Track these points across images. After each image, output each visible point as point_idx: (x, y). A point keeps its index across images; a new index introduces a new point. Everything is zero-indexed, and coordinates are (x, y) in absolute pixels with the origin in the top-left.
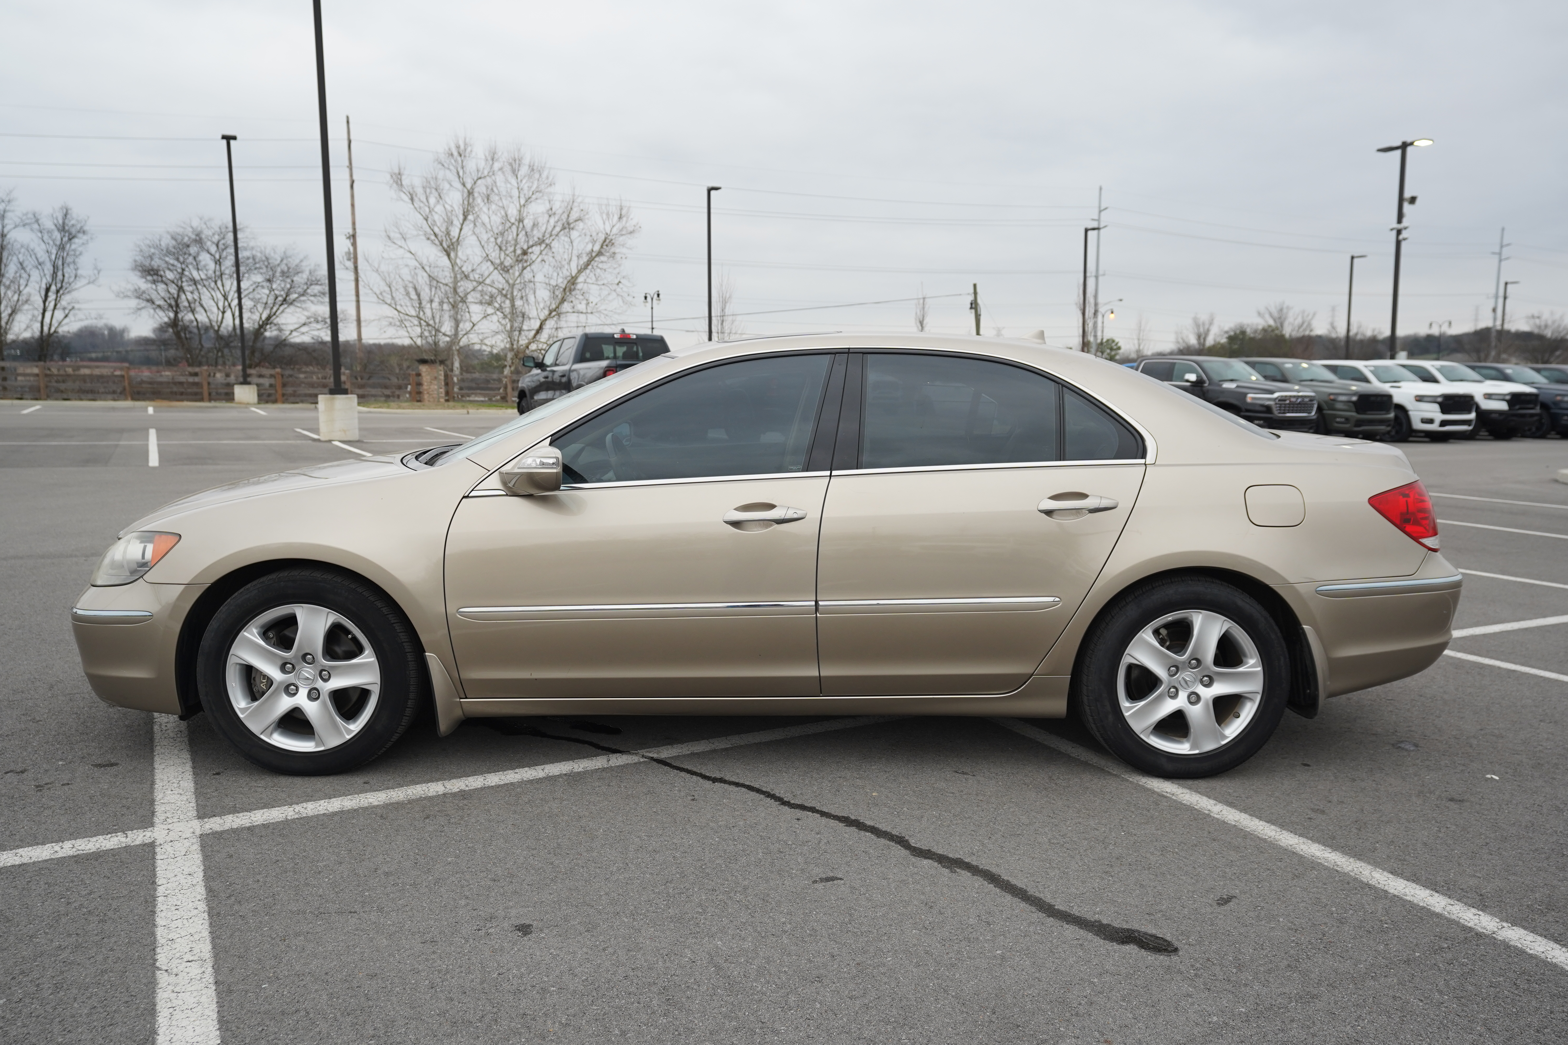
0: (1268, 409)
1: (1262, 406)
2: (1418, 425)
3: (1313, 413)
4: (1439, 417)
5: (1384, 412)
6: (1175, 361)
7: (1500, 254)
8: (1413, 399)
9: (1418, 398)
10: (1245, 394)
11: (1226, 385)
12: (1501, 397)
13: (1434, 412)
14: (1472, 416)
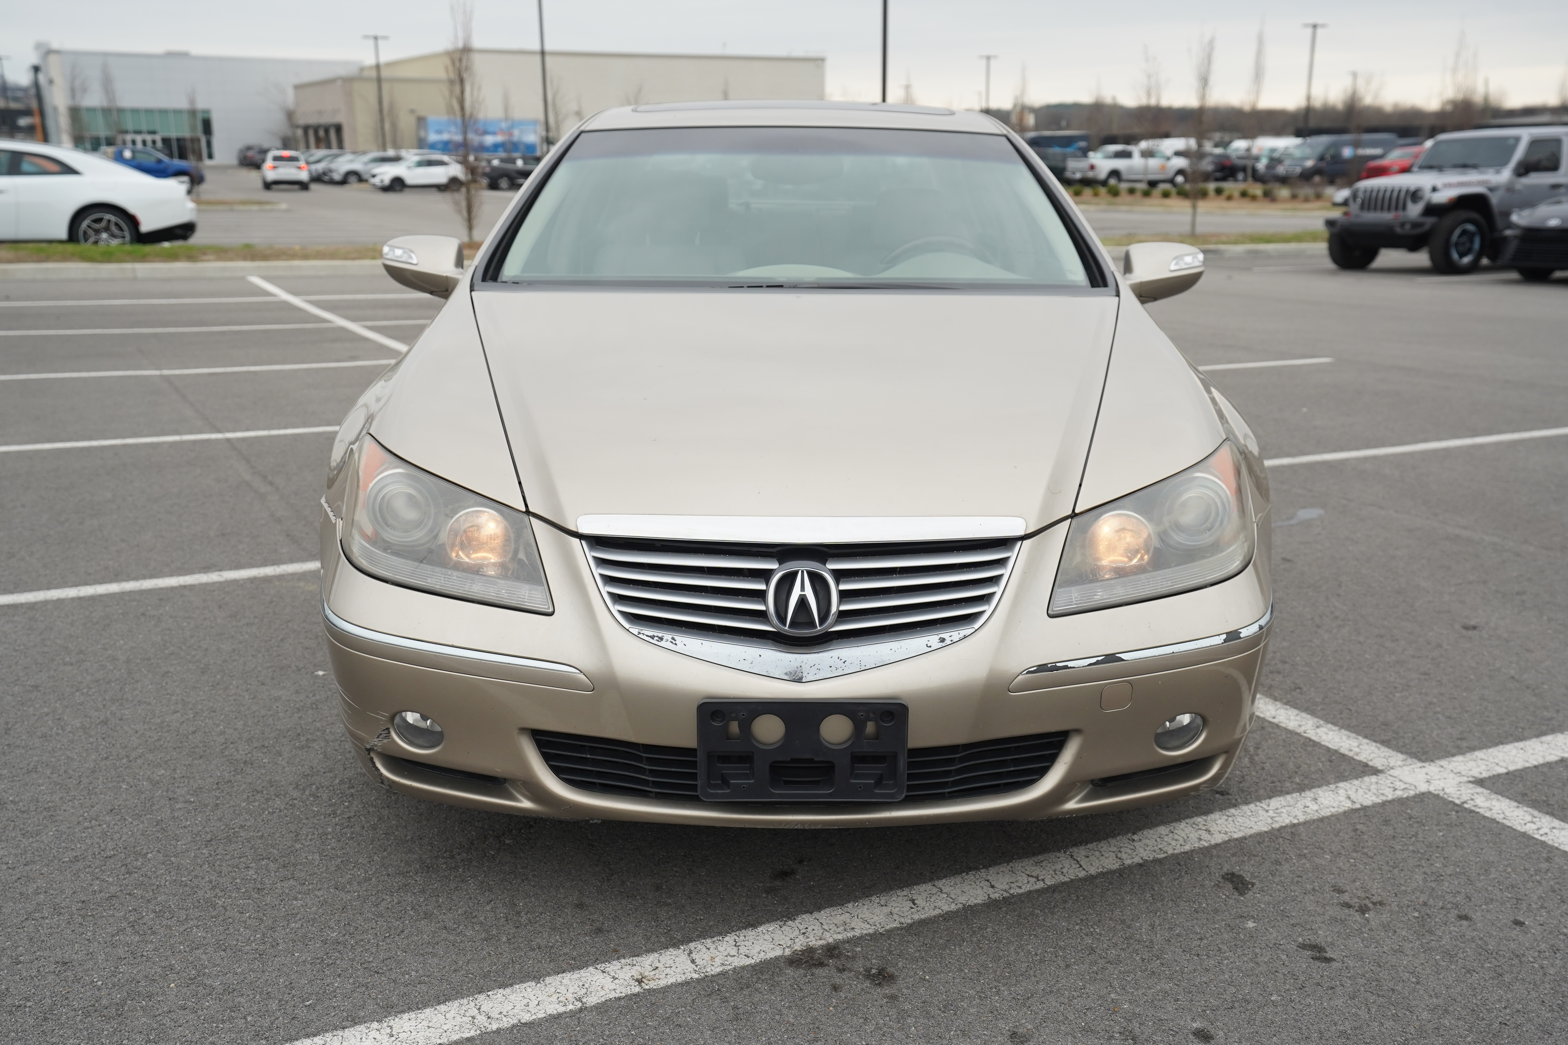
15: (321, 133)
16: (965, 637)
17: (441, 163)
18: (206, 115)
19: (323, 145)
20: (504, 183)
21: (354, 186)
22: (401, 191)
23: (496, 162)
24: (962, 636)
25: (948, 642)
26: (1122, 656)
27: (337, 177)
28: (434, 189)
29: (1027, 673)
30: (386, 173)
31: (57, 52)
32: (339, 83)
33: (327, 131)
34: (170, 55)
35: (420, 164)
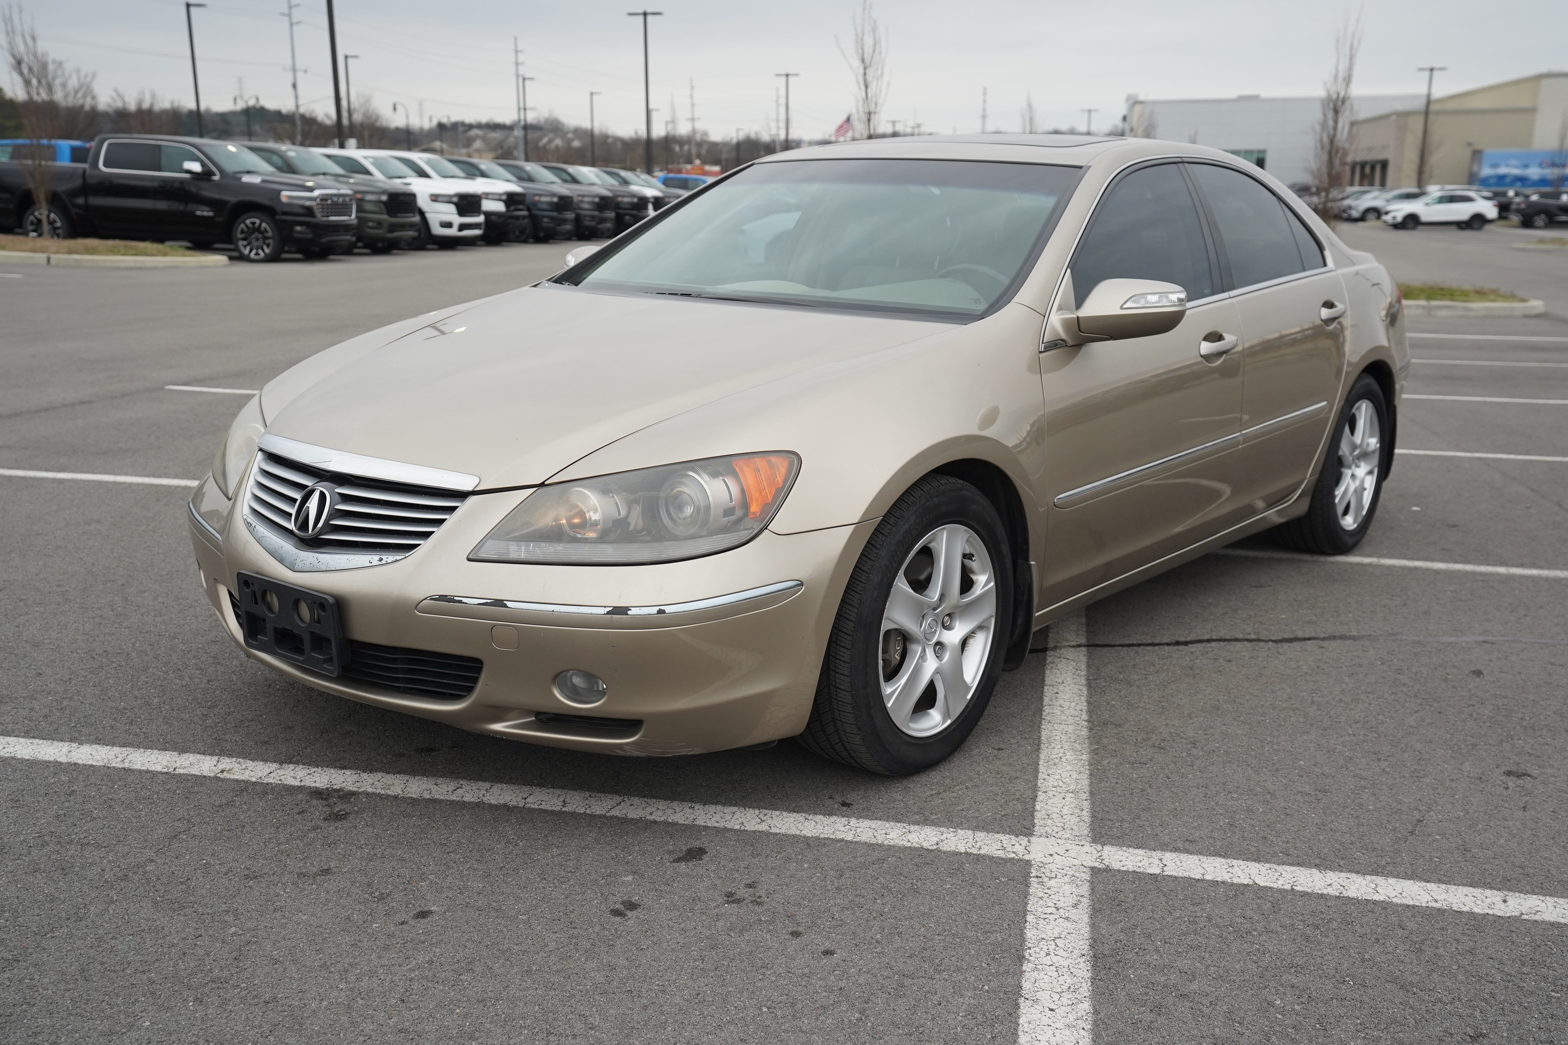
0: (309, 211)
1: (303, 207)
2: (437, 230)
3: (354, 216)
4: (457, 220)
5: (411, 215)
6: (159, 143)
7: (290, 15)
8: (428, 199)
9: (433, 198)
10: (279, 192)
11: (246, 179)
12: (497, 197)
13: (449, 213)
14: (481, 219)
15: (1368, 170)
16: (396, 561)
17: (1468, 199)
18: (1261, 156)
19: (1366, 182)
20: (1540, 220)
21: (1372, 223)
22: (1414, 228)
23: (1534, 198)
24: (394, 559)
25: (383, 562)
26: (508, 604)
27: (1355, 214)
28: (1454, 227)
29: (430, 599)
30: (1400, 210)
31: (1142, 102)
32: (1394, 118)
33: (1373, 168)
34: (1242, 99)
35: (1442, 200)
